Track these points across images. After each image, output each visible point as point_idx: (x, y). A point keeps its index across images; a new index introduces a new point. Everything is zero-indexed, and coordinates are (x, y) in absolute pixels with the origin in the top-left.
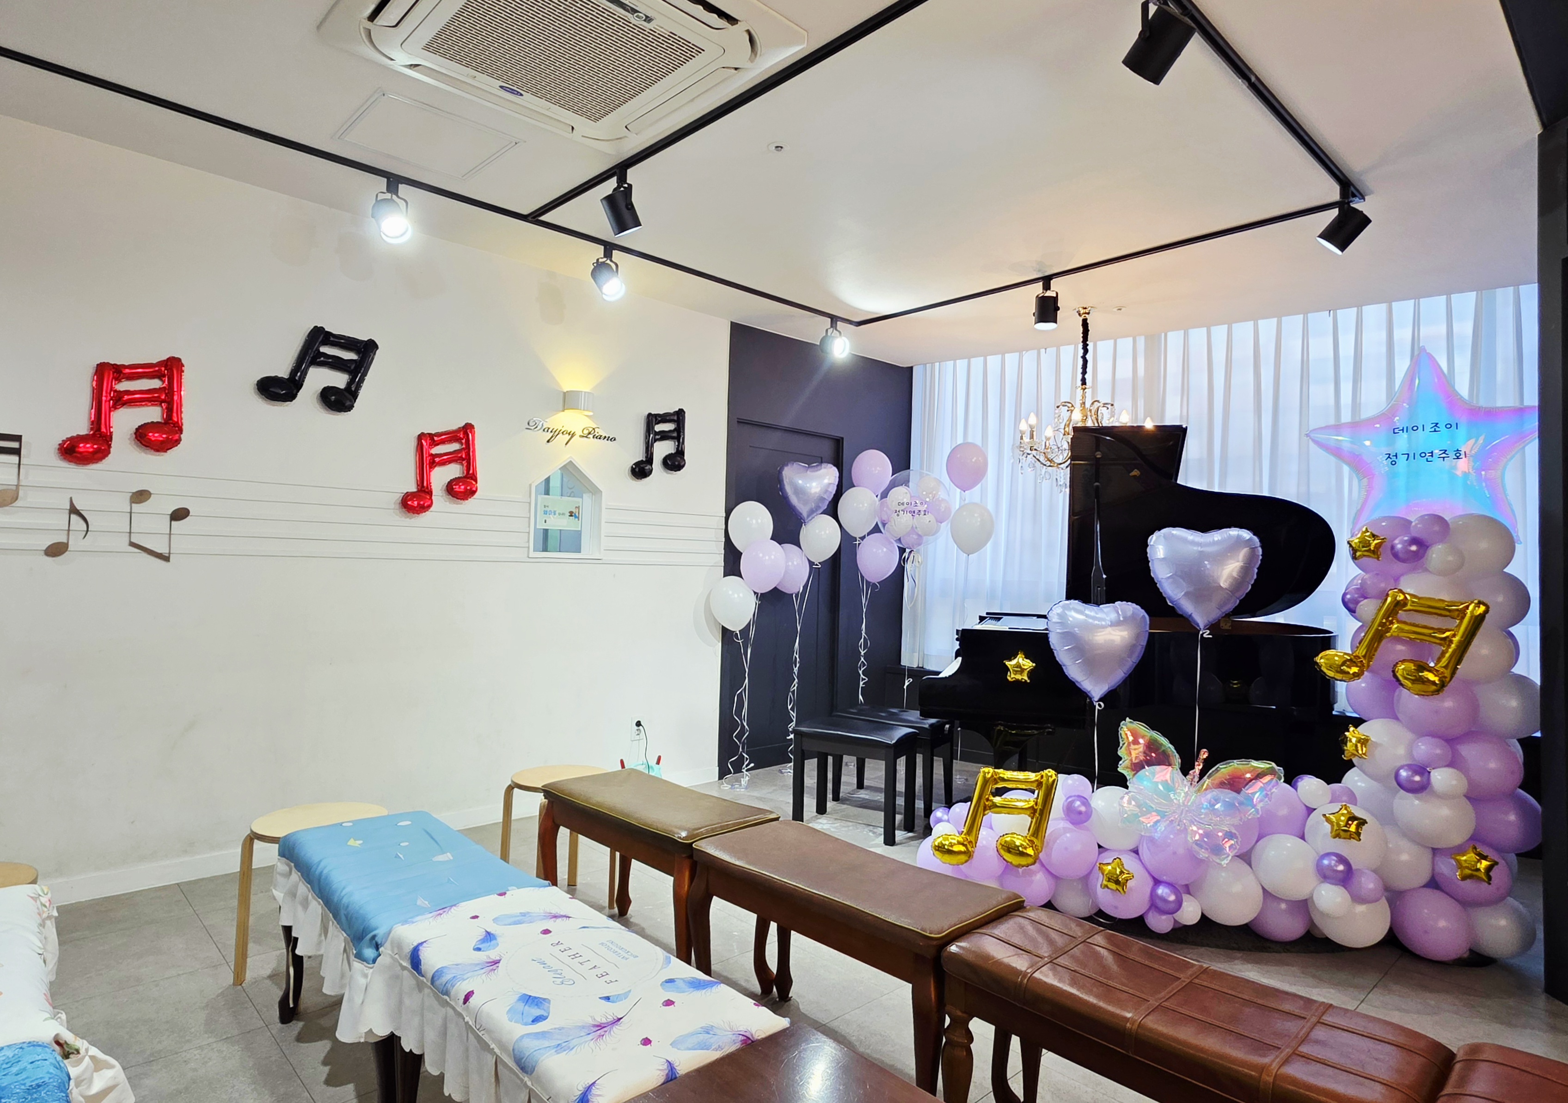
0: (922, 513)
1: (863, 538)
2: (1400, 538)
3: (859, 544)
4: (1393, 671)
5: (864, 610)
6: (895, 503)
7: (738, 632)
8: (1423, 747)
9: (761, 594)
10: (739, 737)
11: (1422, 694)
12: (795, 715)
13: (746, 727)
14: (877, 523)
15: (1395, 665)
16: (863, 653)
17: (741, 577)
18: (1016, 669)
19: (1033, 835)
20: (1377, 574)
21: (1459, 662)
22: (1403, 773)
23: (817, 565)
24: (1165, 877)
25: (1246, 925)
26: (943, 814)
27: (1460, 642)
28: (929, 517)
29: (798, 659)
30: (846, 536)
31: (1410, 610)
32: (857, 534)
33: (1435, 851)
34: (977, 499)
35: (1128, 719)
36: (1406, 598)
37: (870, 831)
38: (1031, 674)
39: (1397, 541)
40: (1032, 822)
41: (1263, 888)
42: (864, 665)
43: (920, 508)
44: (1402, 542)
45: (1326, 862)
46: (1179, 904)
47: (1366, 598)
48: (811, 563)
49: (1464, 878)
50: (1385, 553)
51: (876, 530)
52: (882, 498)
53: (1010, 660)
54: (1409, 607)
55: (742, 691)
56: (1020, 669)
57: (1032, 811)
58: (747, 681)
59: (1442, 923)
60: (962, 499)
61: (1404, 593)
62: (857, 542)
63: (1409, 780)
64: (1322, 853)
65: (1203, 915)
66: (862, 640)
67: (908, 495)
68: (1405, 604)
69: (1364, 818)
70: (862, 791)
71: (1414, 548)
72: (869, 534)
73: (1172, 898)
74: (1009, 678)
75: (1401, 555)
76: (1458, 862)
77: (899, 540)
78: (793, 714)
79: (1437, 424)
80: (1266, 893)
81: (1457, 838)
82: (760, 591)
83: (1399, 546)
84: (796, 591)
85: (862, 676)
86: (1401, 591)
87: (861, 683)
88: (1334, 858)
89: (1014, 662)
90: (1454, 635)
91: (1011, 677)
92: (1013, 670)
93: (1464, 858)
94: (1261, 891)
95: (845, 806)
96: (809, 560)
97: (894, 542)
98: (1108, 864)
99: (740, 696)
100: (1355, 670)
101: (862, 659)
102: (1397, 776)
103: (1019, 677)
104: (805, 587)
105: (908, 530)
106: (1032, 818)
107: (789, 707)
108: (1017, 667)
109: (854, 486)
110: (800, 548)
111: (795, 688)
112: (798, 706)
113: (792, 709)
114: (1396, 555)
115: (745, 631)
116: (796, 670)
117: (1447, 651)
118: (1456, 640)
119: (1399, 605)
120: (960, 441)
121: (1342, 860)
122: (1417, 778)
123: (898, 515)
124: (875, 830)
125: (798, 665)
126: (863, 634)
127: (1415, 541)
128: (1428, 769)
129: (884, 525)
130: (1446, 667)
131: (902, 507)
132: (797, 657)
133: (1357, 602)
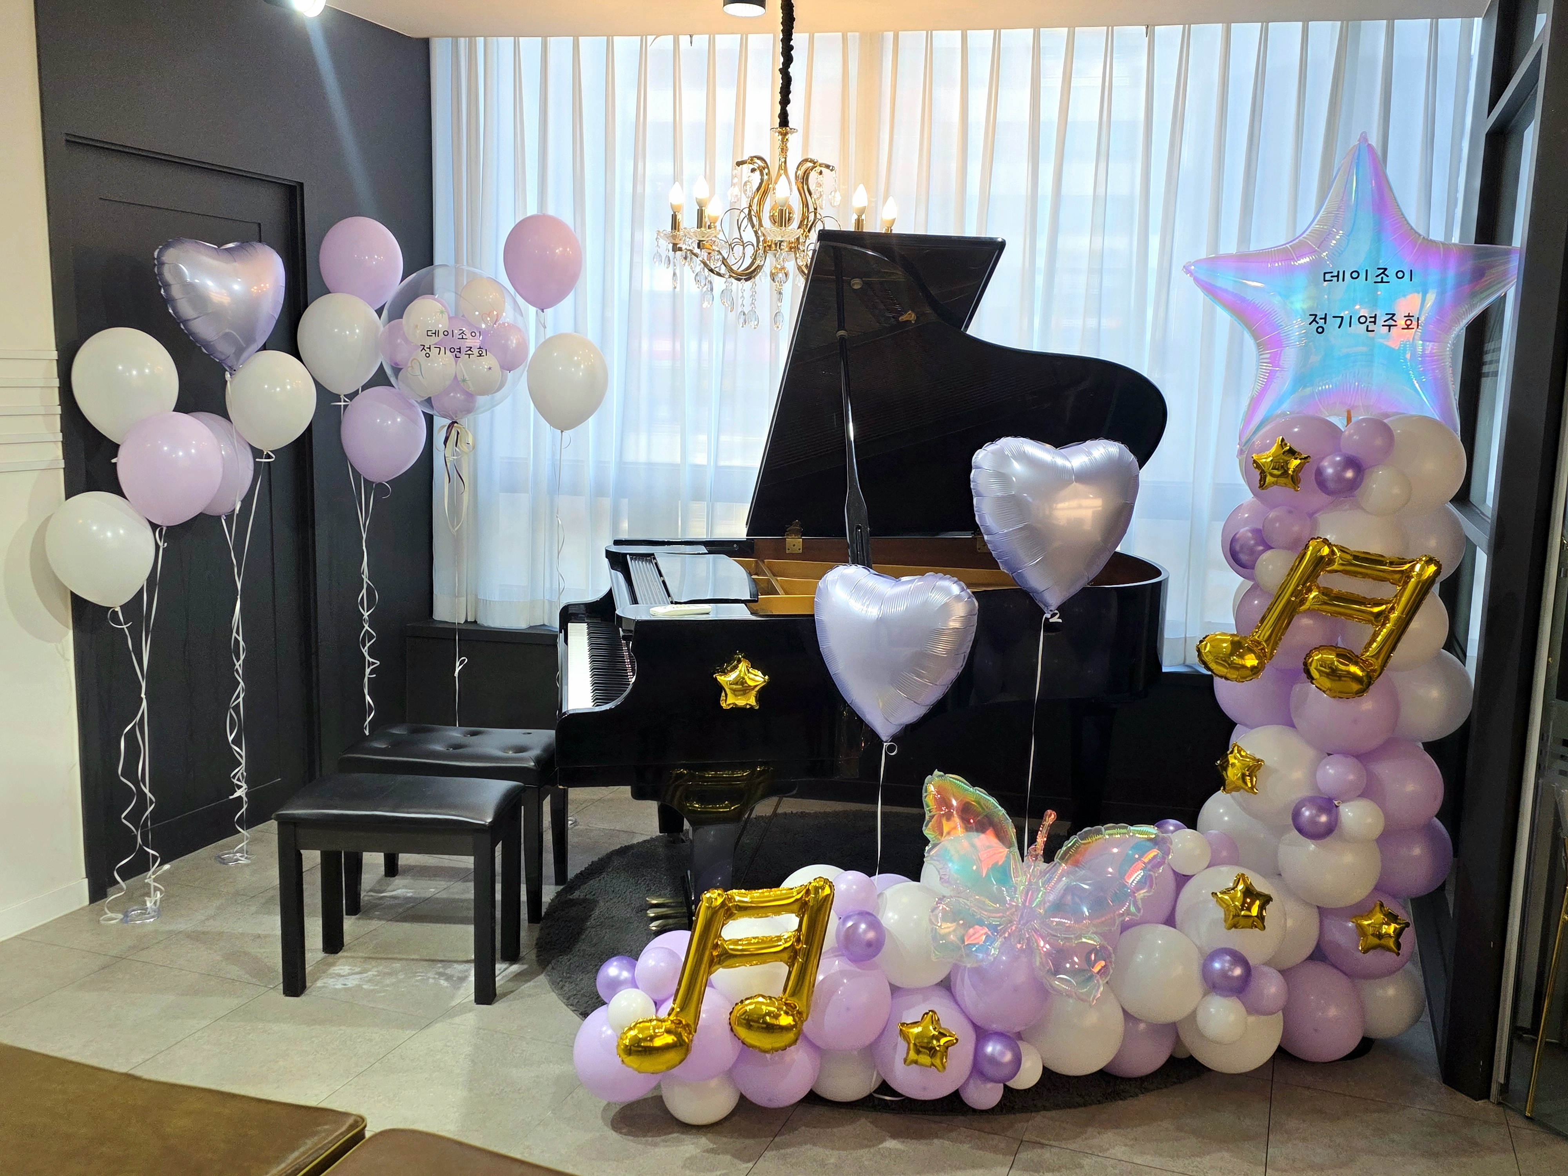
0: (476, 351)
1: (352, 396)
2: (1328, 458)
3: (346, 407)
4: (1305, 664)
5: (364, 536)
6: (420, 332)
7: (118, 609)
8: (1331, 771)
9: (167, 527)
10: (134, 817)
11: (1340, 695)
12: (243, 754)
13: (149, 795)
14: (381, 364)
15: (1309, 655)
16: (366, 615)
17: (120, 492)
18: (735, 687)
19: (793, 994)
20: (1290, 512)
21: (1393, 649)
22: (1307, 813)
23: (269, 457)
24: (994, 1026)
25: (1101, 1072)
26: (621, 969)
27: (1399, 618)
28: (489, 361)
29: (242, 643)
30: (325, 396)
31: (1336, 571)
32: (342, 388)
33: (1323, 912)
34: (567, 327)
35: (936, 772)
36: (1332, 552)
37: (441, 974)
38: (763, 694)
39: (1325, 463)
40: (790, 973)
41: (1125, 1012)
42: (371, 637)
43: (470, 342)
44: (1334, 464)
45: (1217, 965)
46: (1017, 1061)
47: (1268, 547)
48: (257, 453)
49: (1366, 951)
50: (1308, 478)
51: (380, 379)
52: (391, 319)
53: (724, 672)
54: (1336, 566)
55: (134, 727)
56: (742, 688)
57: (792, 954)
58: (144, 704)
59: (1332, 1012)
60: (542, 325)
61: (1330, 545)
62: (342, 404)
63: (1313, 821)
64: (1209, 952)
65: (1045, 1069)
66: (364, 591)
67: (446, 316)
68: (1331, 562)
69: (1266, 892)
70: (397, 881)
71: (1349, 474)
72: (365, 387)
73: (1008, 1057)
74: (724, 705)
75: (1331, 485)
76: (1360, 927)
77: (429, 401)
78: (241, 752)
79: (1385, 269)
80: (1127, 1015)
81: (1360, 892)
82: (165, 521)
83: (1330, 471)
84: (228, 510)
85: (368, 657)
86: (1326, 541)
87: (368, 671)
88: (1228, 958)
89: (732, 676)
90: (1393, 608)
91: (729, 701)
92: (731, 689)
93: (1366, 923)
94: (1120, 1015)
95: (375, 924)
96: (252, 447)
97: (416, 404)
98: (915, 1023)
99: (131, 738)
100: (1251, 661)
101: (367, 627)
102: (1296, 815)
103: (741, 702)
104: (247, 501)
105: (448, 383)
106: (791, 966)
107: (230, 739)
108: (737, 684)
109: (330, 293)
110: (229, 419)
111: (241, 699)
112: (248, 731)
113: (237, 741)
114: (1321, 481)
115: (133, 607)
116: (239, 665)
117: (1380, 630)
118: (1394, 616)
119: (1320, 563)
120: (532, 210)
121: (1239, 959)
122: (1323, 819)
123: (428, 356)
124: (449, 971)
125: (242, 657)
126: (366, 580)
127: (1352, 462)
128: (1336, 803)
129: (397, 370)
130: (1376, 656)
131: (434, 339)
132: (240, 639)
133: (1255, 556)
